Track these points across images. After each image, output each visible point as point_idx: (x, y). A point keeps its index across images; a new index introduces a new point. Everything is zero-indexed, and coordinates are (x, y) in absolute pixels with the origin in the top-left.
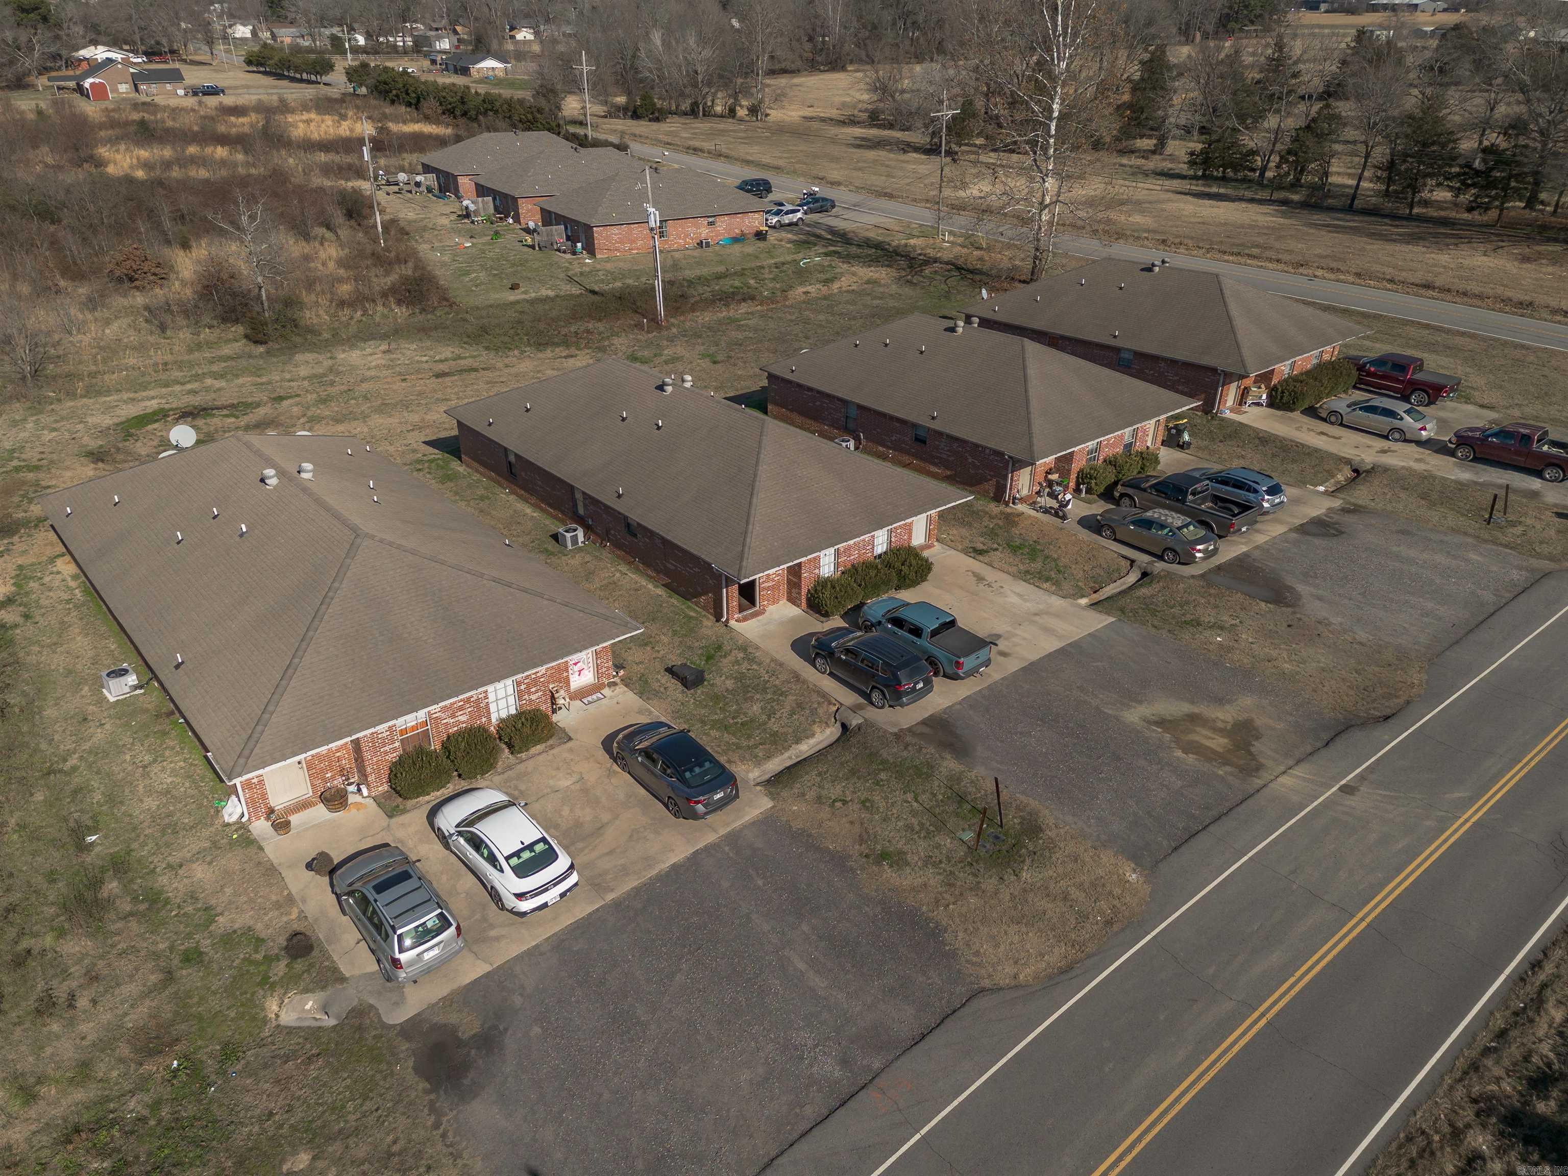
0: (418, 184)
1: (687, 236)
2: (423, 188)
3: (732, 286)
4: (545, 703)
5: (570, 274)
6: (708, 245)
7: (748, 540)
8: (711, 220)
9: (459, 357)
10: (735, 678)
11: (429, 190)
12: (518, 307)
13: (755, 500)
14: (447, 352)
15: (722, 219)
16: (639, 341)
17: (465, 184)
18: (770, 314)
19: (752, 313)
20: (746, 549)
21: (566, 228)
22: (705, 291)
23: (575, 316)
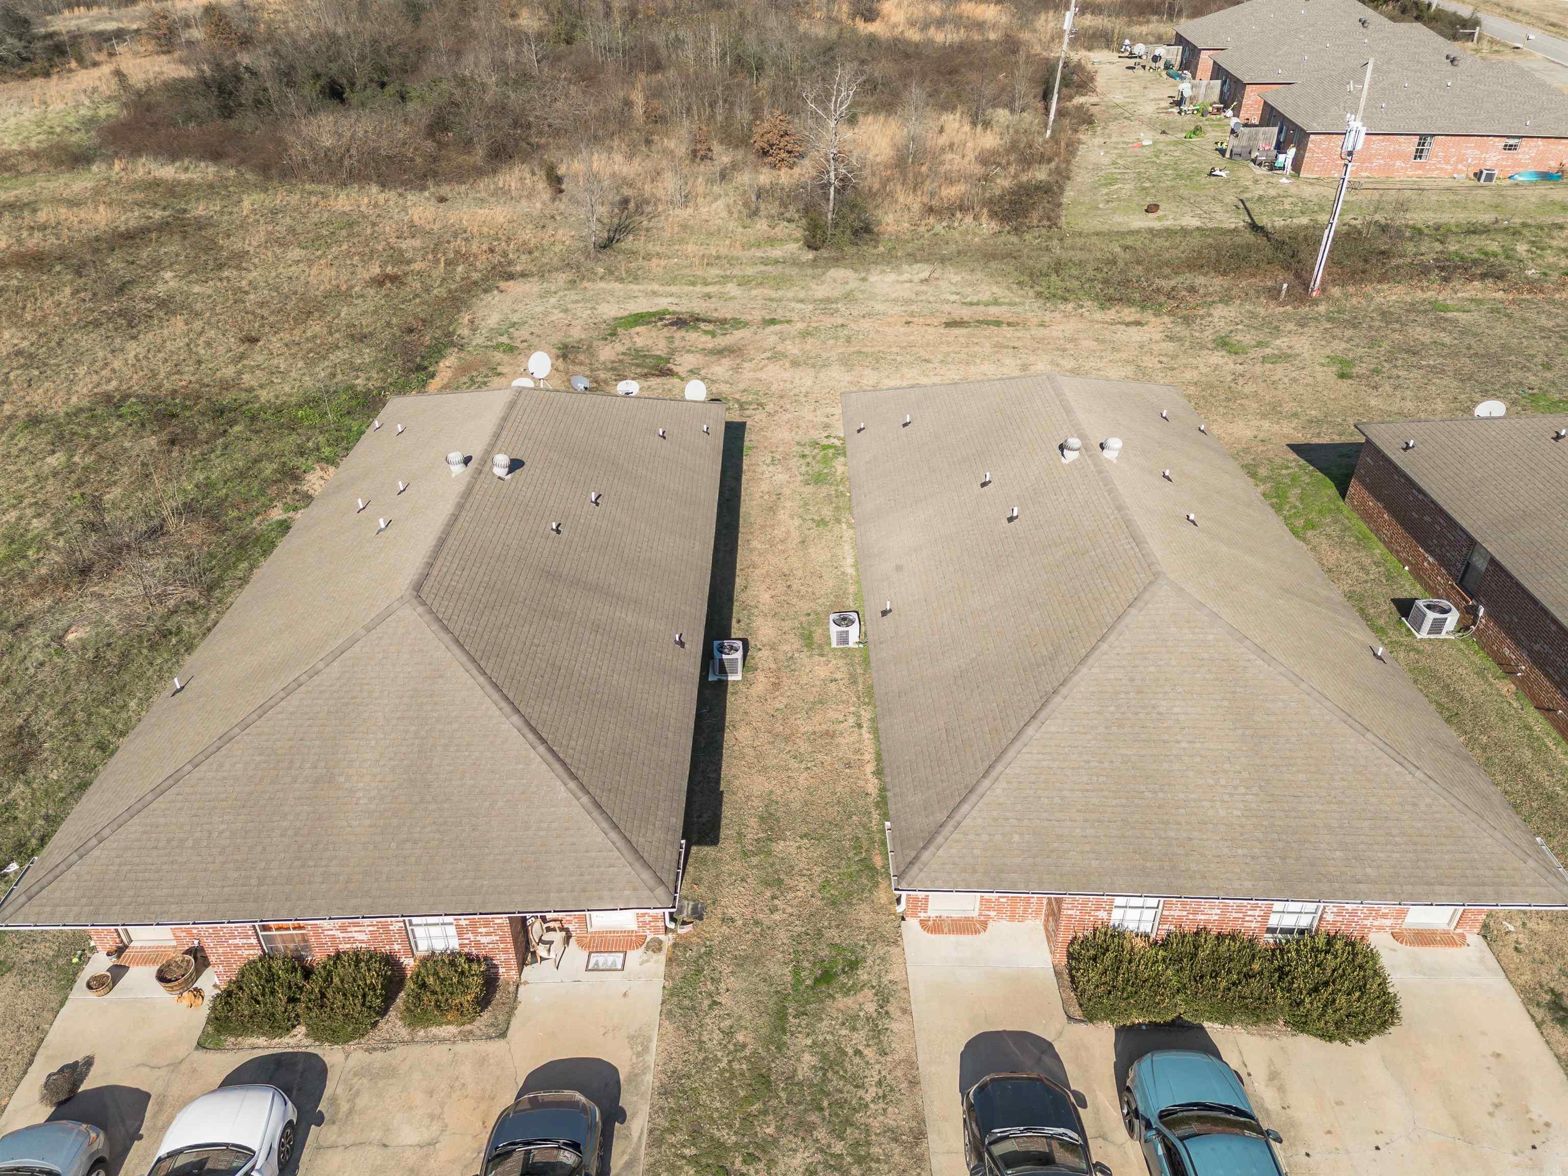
0: (1156, 59)
1: (1461, 160)
2: (1161, 64)
3: (1481, 251)
4: (505, 951)
5: (1244, 196)
6: (1490, 177)
7: (966, 807)
8: (1511, 142)
9: (996, 302)
10: (824, 1057)
11: (1168, 66)
12: (1129, 241)
13: (1030, 731)
14: (987, 290)
15: (1533, 142)
16: (1253, 315)
17: (1205, 61)
18: (1511, 309)
19: (1479, 302)
20: (949, 827)
21: (1280, 132)
22: (1429, 250)
23: (1195, 264)
